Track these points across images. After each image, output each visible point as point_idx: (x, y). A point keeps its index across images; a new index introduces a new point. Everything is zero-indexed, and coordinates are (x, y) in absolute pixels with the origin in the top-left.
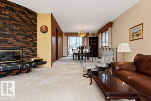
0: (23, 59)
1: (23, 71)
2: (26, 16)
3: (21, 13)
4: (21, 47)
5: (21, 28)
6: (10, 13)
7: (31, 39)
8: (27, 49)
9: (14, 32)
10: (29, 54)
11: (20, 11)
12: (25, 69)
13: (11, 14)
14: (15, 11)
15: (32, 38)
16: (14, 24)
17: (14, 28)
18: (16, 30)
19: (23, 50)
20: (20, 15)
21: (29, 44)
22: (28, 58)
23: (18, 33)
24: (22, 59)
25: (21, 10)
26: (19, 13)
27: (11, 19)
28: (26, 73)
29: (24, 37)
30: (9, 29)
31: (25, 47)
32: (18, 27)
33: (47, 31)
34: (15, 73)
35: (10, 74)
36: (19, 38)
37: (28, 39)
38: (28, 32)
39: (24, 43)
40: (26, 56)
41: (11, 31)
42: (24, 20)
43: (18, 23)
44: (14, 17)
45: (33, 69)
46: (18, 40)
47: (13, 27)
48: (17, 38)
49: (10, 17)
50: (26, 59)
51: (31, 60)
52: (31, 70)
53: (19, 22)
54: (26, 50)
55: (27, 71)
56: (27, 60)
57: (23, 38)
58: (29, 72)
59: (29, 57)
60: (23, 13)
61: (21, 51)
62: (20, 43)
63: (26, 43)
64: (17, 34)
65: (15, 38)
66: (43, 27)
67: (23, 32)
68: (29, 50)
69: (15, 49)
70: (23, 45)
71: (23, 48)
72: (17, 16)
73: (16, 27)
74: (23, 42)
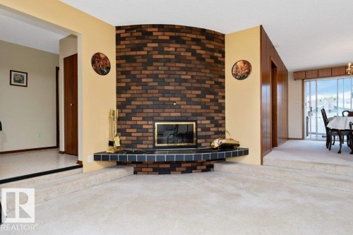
0: (199, 141)
1: (198, 168)
2: (204, 48)
3: (194, 43)
4: (195, 115)
5: (195, 74)
6: (176, 48)
7: (212, 97)
8: (205, 118)
9: (183, 84)
10: (208, 130)
11: (193, 39)
12: (202, 164)
13: (178, 50)
14: (183, 42)
15: (216, 94)
16: (182, 69)
17: (183, 77)
18: (186, 80)
19: (199, 122)
20: (193, 47)
21: (208, 108)
22: (208, 140)
23: (189, 85)
24: (196, 141)
25: (194, 36)
26: (191, 43)
27: (179, 59)
28: (203, 171)
29: (199, 92)
30: (175, 79)
31: (201, 115)
32: (189, 73)
33: (248, 73)
35: (177, 169)
36: (191, 96)
37: (207, 96)
38: (207, 82)
39: (199, 107)
40: (204, 134)
41: (178, 84)
42: (200, 58)
43: (189, 65)
44: (182, 54)
45: (216, 166)
46: (189, 101)
47: (180, 75)
48: (188, 96)
49: (176, 56)
50: (204, 140)
51: (212, 144)
52: (212, 166)
53: (190, 62)
54: (203, 122)
55: (204, 167)
56: (206, 144)
57: (198, 96)
58: (210, 171)
59: (209, 137)
60: (197, 41)
61: (194, 123)
62: (193, 107)
63: (205, 107)
64: (188, 88)
65: (183, 97)
66: (238, 64)
67: (198, 82)
68: (208, 122)
69: (185, 119)
70: (199, 111)
71: (199, 118)
72: (188, 50)
73: (186, 74)
74: (198, 104)
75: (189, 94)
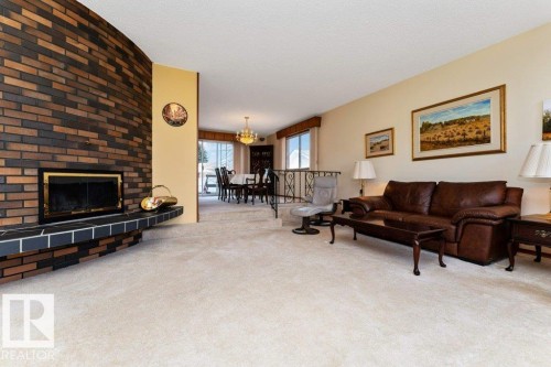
1: (124, 241)
2: (131, 69)
3: (120, 55)
4: (121, 163)
5: (120, 102)
6: (90, 50)
7: (140, 141)
8: (132, 169)
9: (102, 112)
10: (136, 185)
11: (118, 49)
12: (128, 235)
13: (94, 53)
14: (103, 45)
15: (144, 138)
16: (101, 88)
17: (102, 101)
18: (107, 108)
19: (125, 174)
20: (118, 60)
21: (136, 155)
22: (137, 200)
23: (112, 116)
24: (122, 202)
25: (120, 46)
26: (116, 53)
28: (131, 244)
29: (126, 131)
30: (89, 100)
31: (127, 164)
32: (111, 98)
33: (184, 121)
34: (105, 248)
35: (91, 251)
36: (114, 134)
37: (135, 139)
38: (135, 119)
39: (125, 152)
40: (131, 191)
41: (94, 110)
42: (126, 79)
43: (110, 86)
44: (101, 63)
45: (146, 234)
46: (112, 143)
47: (98, 96)
48: (110, 133)
49: (90, 62)
50: (131, 201)
51: (142, 205)
52: (140, 236)
53: (112, 81)
54: (130, 175)
55: (131, 239)
56: (134, 206)
57: (124, 136)
58: (138, 242)
59: (137, 196)
60: (125, 57)
61: (119, 176)
62: (118, 151)
63: (133, 153)
64: (111, 121)
65: (102, 133)
67: (125, 115)
68: (136, 175)
70: (125, 158)
71: (126, 168)
72: (111, 62)
73: (108, 99)
74: (123, 147)
75: (113, 130)
